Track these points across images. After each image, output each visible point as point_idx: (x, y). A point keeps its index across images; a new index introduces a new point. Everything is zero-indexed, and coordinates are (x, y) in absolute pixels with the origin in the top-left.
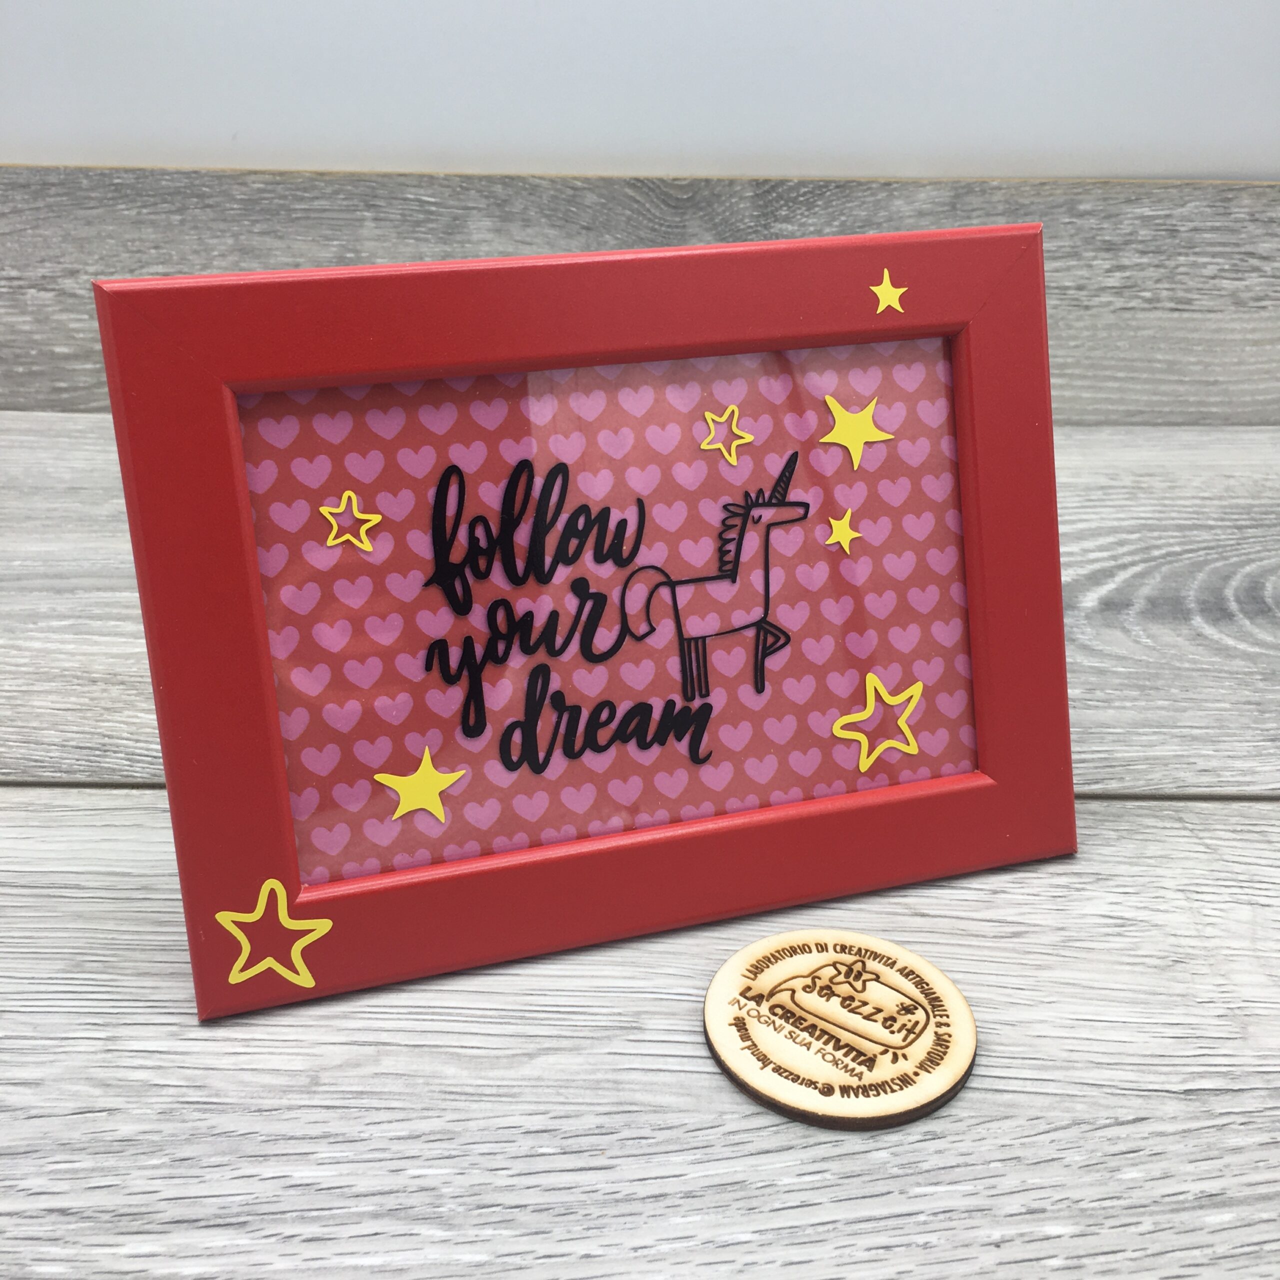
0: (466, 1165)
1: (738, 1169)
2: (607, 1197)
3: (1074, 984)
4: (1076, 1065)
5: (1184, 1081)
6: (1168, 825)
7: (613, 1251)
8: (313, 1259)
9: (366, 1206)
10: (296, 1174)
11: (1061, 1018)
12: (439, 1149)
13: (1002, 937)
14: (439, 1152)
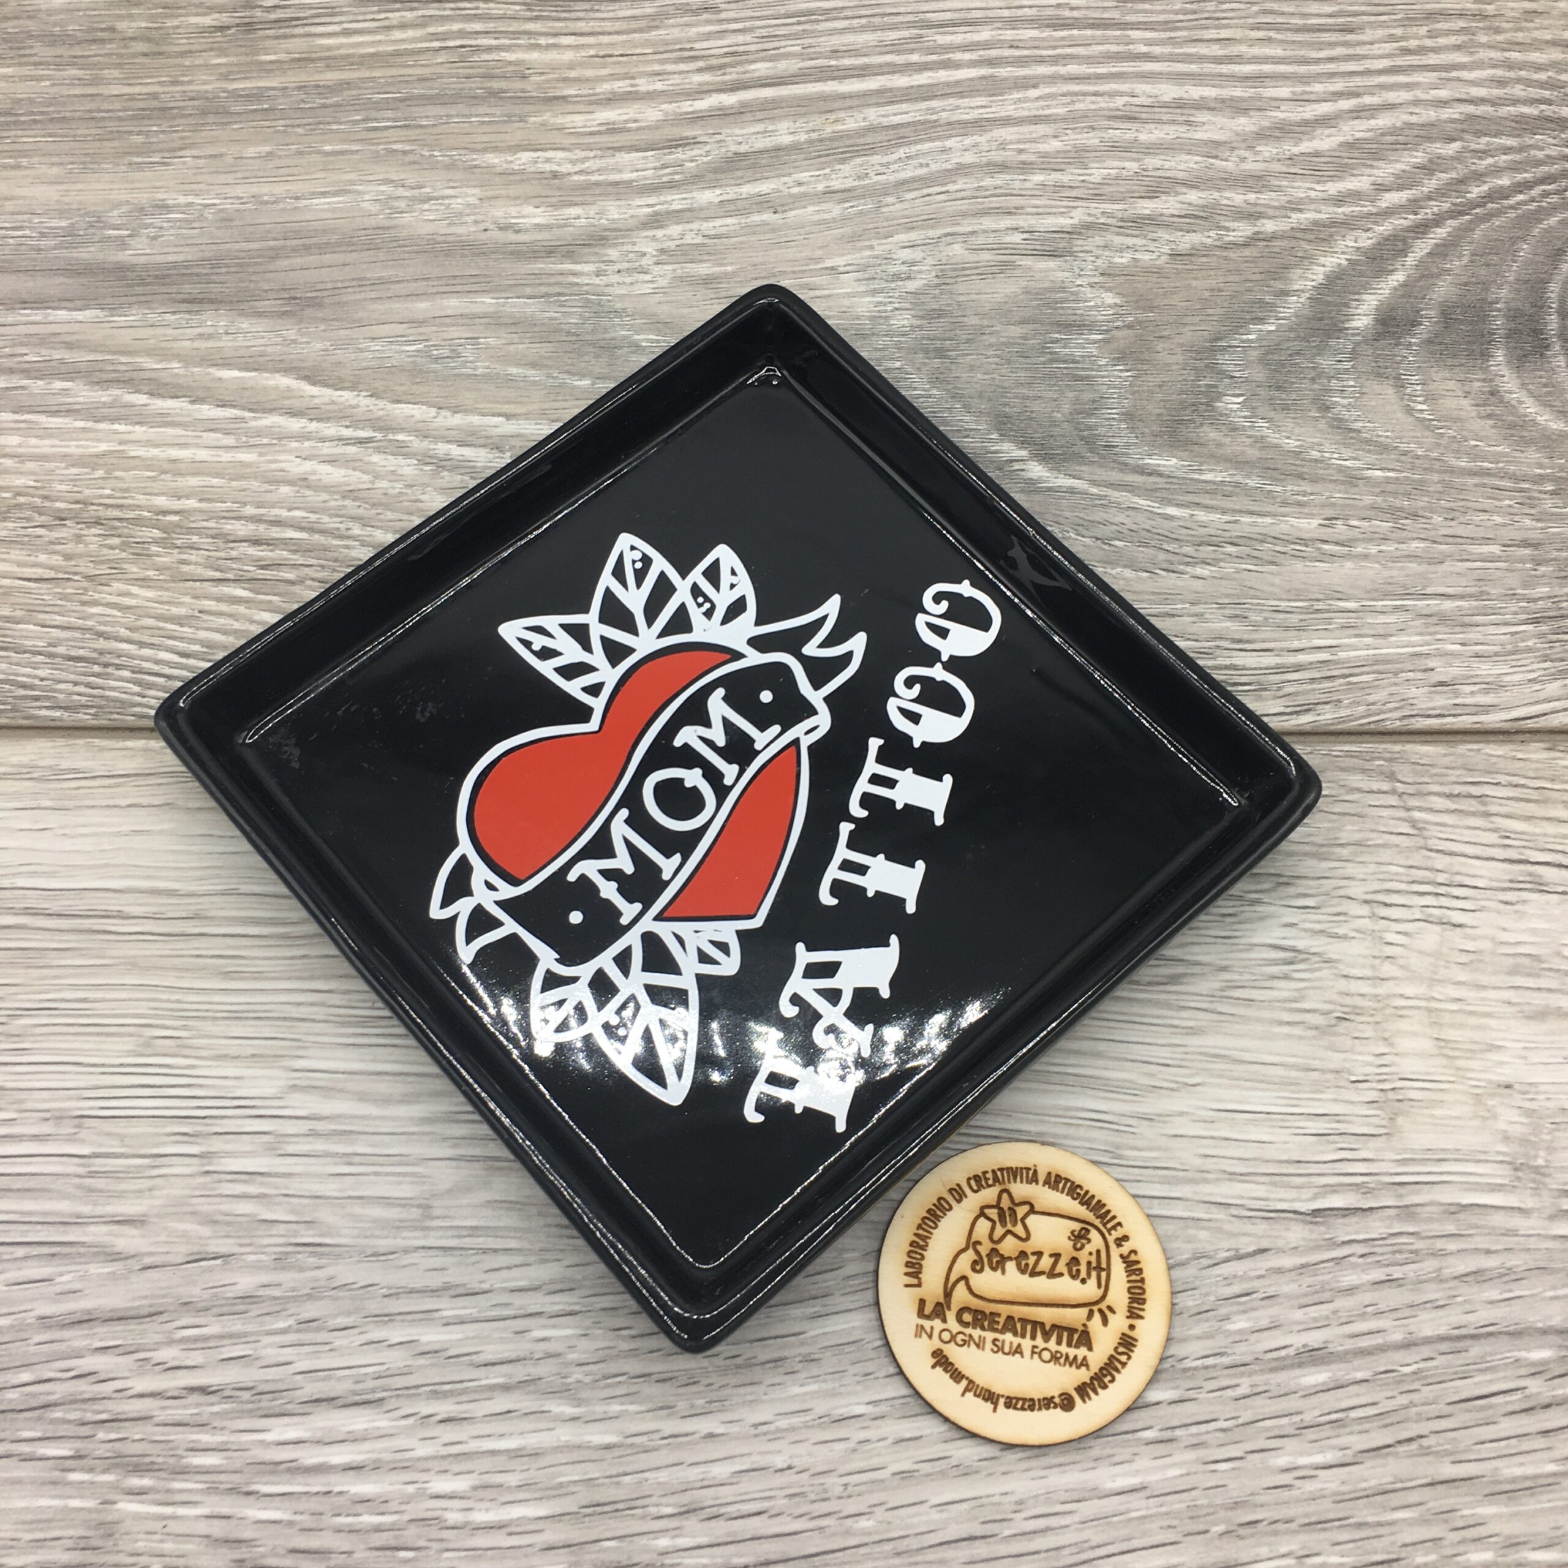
0: (588, 1322)
1: (857, 1324)
2: (728, 1362)
3: (1224, 1056)
4: (1210, 1176)
5: (1315, 1197)
6: (1375, 786)
7: (734, 1429)
8: (452, 1444)
9: (496, 1377)
10: (424, 1339)
11: (1204, 1108)
12: (560, 1303)
13: (1158, 984)
14: (561, 1307)
